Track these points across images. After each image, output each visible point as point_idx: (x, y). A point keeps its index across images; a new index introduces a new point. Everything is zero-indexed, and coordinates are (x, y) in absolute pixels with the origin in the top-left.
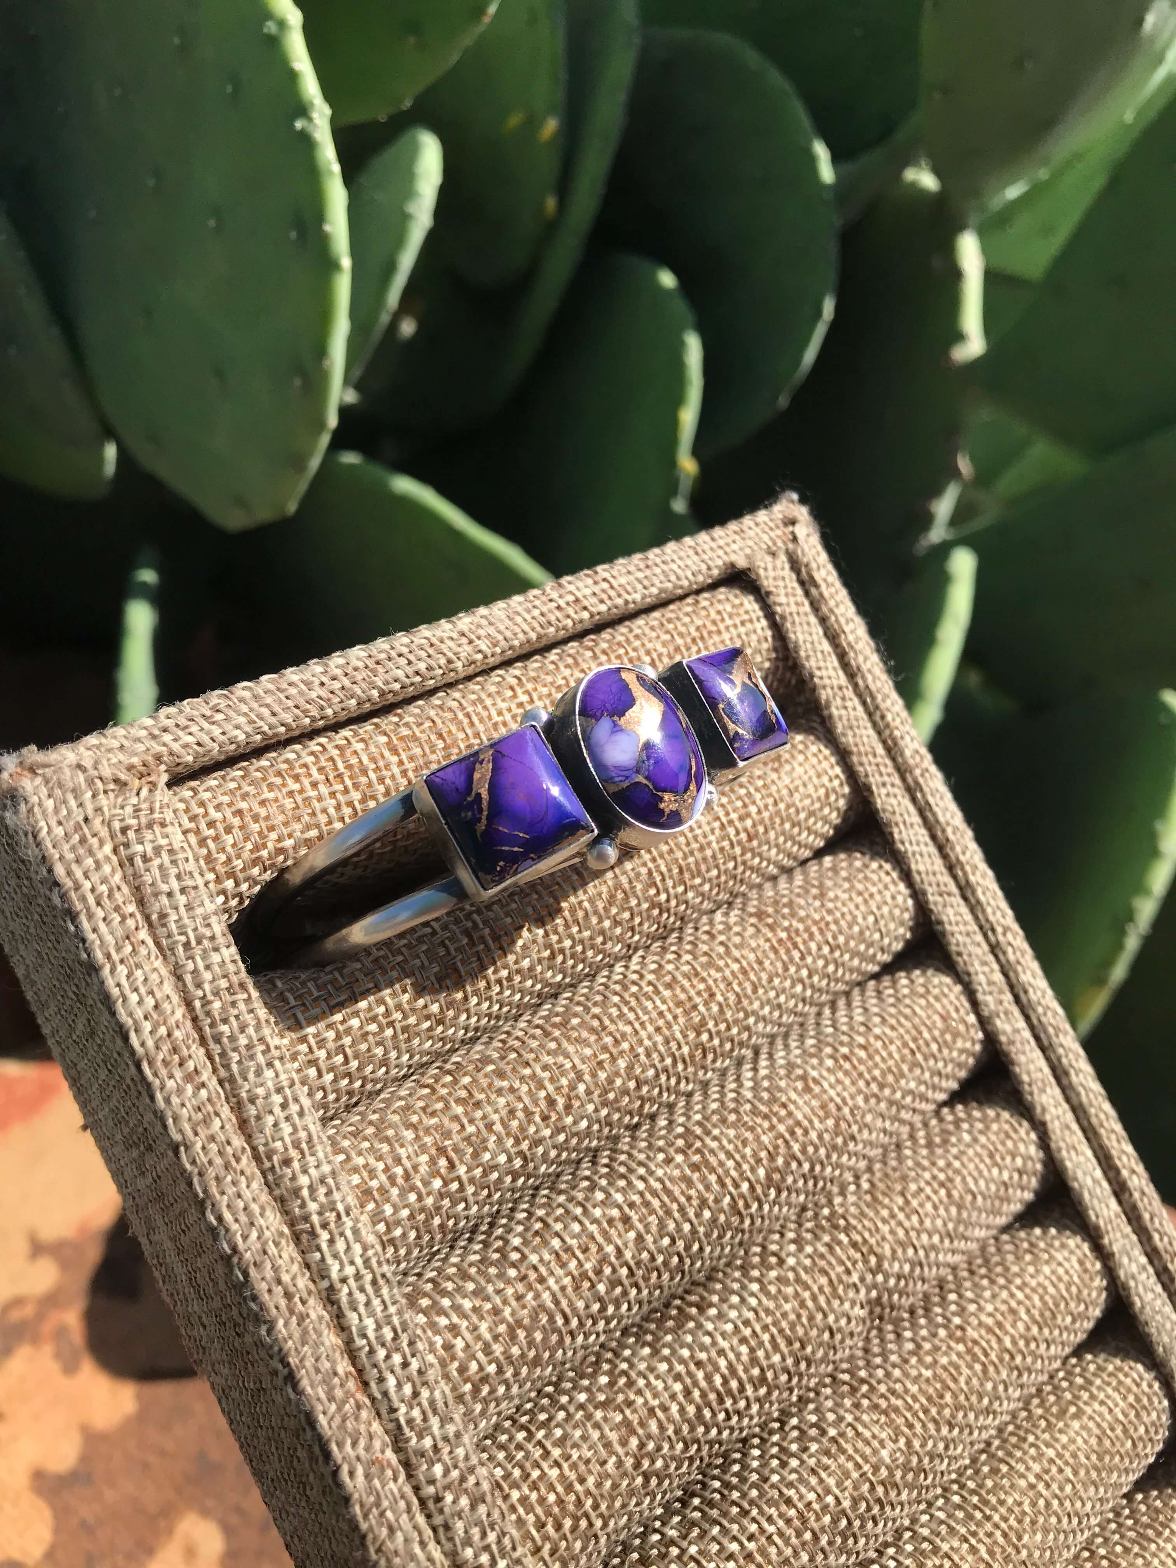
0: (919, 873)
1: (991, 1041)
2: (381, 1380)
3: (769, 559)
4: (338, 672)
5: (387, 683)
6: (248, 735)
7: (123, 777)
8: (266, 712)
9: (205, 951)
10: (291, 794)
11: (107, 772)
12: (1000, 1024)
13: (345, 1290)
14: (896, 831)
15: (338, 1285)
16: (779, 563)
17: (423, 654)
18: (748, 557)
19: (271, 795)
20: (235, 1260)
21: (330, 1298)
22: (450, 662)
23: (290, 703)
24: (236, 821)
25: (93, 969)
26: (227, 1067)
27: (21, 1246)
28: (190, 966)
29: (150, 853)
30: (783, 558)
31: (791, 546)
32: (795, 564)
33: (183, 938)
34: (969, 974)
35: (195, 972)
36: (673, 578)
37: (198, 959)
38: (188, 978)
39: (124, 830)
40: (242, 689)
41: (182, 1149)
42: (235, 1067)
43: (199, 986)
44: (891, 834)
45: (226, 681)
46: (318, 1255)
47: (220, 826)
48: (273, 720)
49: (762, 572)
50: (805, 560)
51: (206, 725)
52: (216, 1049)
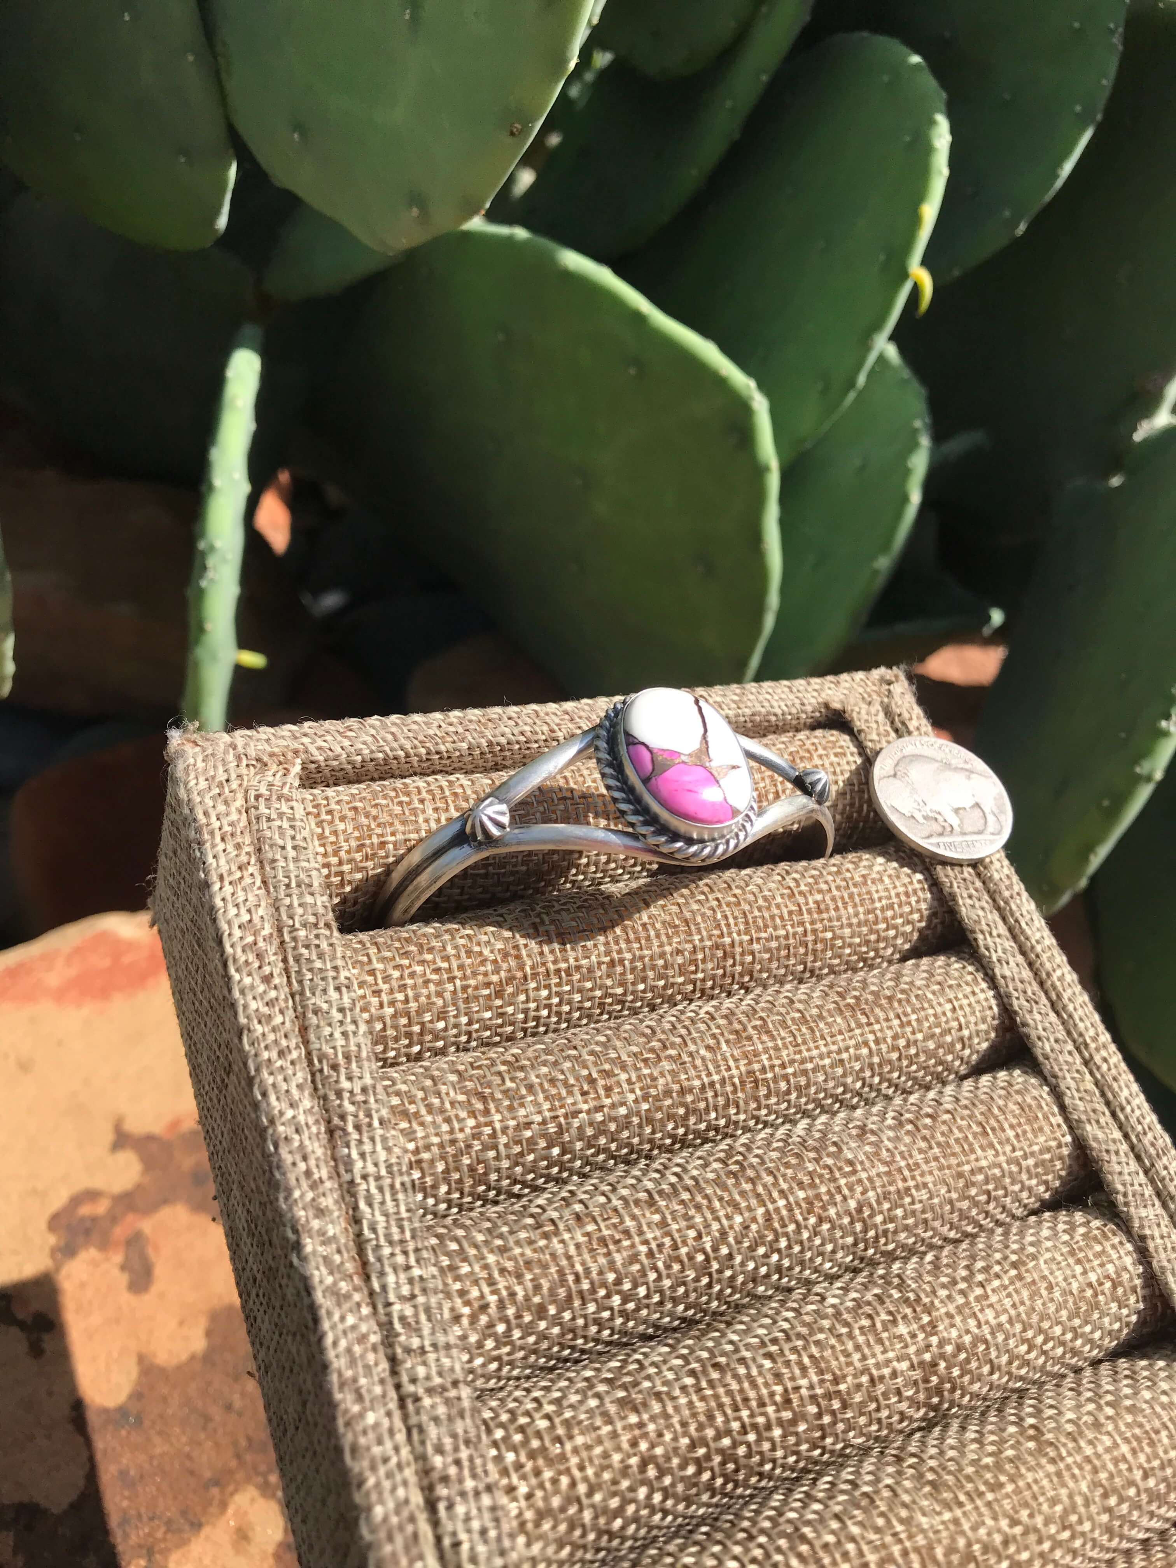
0: (1004, 977)
1: (1080, 1146)
2: (382, 1274)
3: (864, 706)
4: (455, 720)
5: (494, 736)
6: (372, 752)
7: (265, 759)
8: (390, 737)
9: (302, 893)
10: (400, 803)
11: (252, 753)
12: (1090, 1130)
13: (364, 1186)
14: (980, 937)
15: (358, 1180)
16: (873, 710)
17: (530, 721)
18: (842, 702)
19: (384, 802)
20: (270, 1131)
21: (349, 1190)
22: (552, 731)
23: (410, 734)
24: (350, 814)
25: (206, 885)
26: (300, 982)
27: (109, 1137)
28: (287, 901)
29: (274, 816)
30: (877, 707)
31: (886, 700)
32: (888, 713)
33: (286, 881)
34: (1055, 1077)
35: (290, 907)
36: (766, 704)
37: (295, 897)
38: (283, 910)
39: (257, 797)
40: (374, 720)
41: (245, 1032)
42: (307, 983)
43: (291, 917)
44: (976, 940)
45: (363, 713)
46: (346, 1150)
47: (337, 815)
48: (395, 745)
49: (855, 715)
50: (898, 711)
51: (339, 738)
52: (293, 966)
